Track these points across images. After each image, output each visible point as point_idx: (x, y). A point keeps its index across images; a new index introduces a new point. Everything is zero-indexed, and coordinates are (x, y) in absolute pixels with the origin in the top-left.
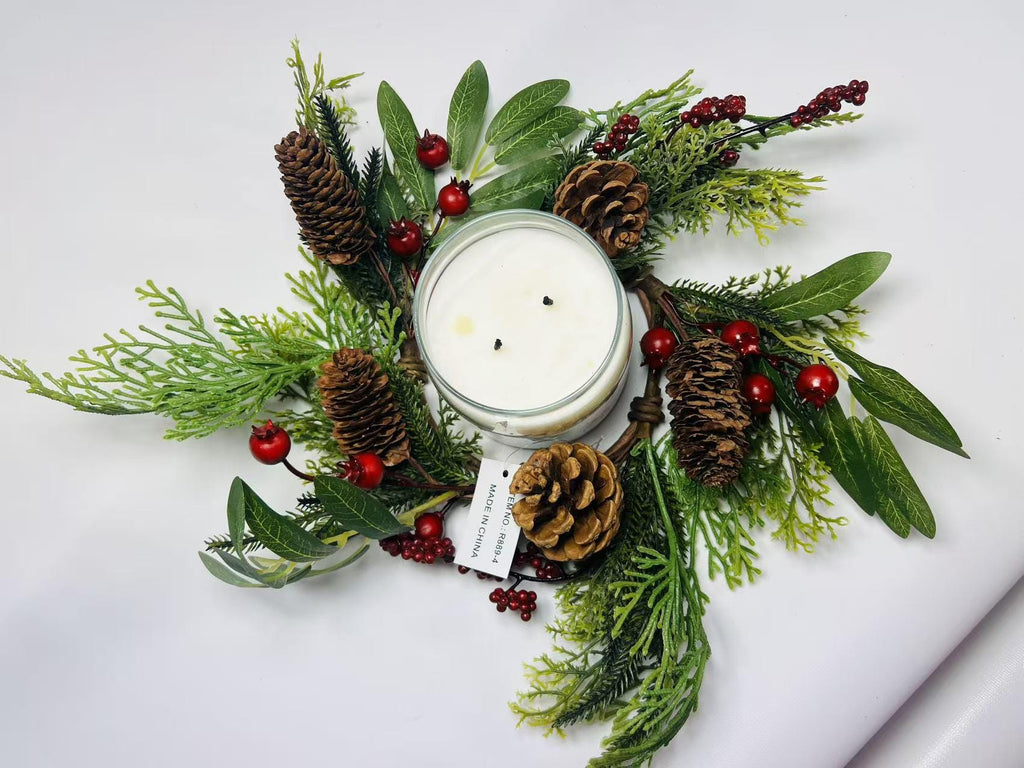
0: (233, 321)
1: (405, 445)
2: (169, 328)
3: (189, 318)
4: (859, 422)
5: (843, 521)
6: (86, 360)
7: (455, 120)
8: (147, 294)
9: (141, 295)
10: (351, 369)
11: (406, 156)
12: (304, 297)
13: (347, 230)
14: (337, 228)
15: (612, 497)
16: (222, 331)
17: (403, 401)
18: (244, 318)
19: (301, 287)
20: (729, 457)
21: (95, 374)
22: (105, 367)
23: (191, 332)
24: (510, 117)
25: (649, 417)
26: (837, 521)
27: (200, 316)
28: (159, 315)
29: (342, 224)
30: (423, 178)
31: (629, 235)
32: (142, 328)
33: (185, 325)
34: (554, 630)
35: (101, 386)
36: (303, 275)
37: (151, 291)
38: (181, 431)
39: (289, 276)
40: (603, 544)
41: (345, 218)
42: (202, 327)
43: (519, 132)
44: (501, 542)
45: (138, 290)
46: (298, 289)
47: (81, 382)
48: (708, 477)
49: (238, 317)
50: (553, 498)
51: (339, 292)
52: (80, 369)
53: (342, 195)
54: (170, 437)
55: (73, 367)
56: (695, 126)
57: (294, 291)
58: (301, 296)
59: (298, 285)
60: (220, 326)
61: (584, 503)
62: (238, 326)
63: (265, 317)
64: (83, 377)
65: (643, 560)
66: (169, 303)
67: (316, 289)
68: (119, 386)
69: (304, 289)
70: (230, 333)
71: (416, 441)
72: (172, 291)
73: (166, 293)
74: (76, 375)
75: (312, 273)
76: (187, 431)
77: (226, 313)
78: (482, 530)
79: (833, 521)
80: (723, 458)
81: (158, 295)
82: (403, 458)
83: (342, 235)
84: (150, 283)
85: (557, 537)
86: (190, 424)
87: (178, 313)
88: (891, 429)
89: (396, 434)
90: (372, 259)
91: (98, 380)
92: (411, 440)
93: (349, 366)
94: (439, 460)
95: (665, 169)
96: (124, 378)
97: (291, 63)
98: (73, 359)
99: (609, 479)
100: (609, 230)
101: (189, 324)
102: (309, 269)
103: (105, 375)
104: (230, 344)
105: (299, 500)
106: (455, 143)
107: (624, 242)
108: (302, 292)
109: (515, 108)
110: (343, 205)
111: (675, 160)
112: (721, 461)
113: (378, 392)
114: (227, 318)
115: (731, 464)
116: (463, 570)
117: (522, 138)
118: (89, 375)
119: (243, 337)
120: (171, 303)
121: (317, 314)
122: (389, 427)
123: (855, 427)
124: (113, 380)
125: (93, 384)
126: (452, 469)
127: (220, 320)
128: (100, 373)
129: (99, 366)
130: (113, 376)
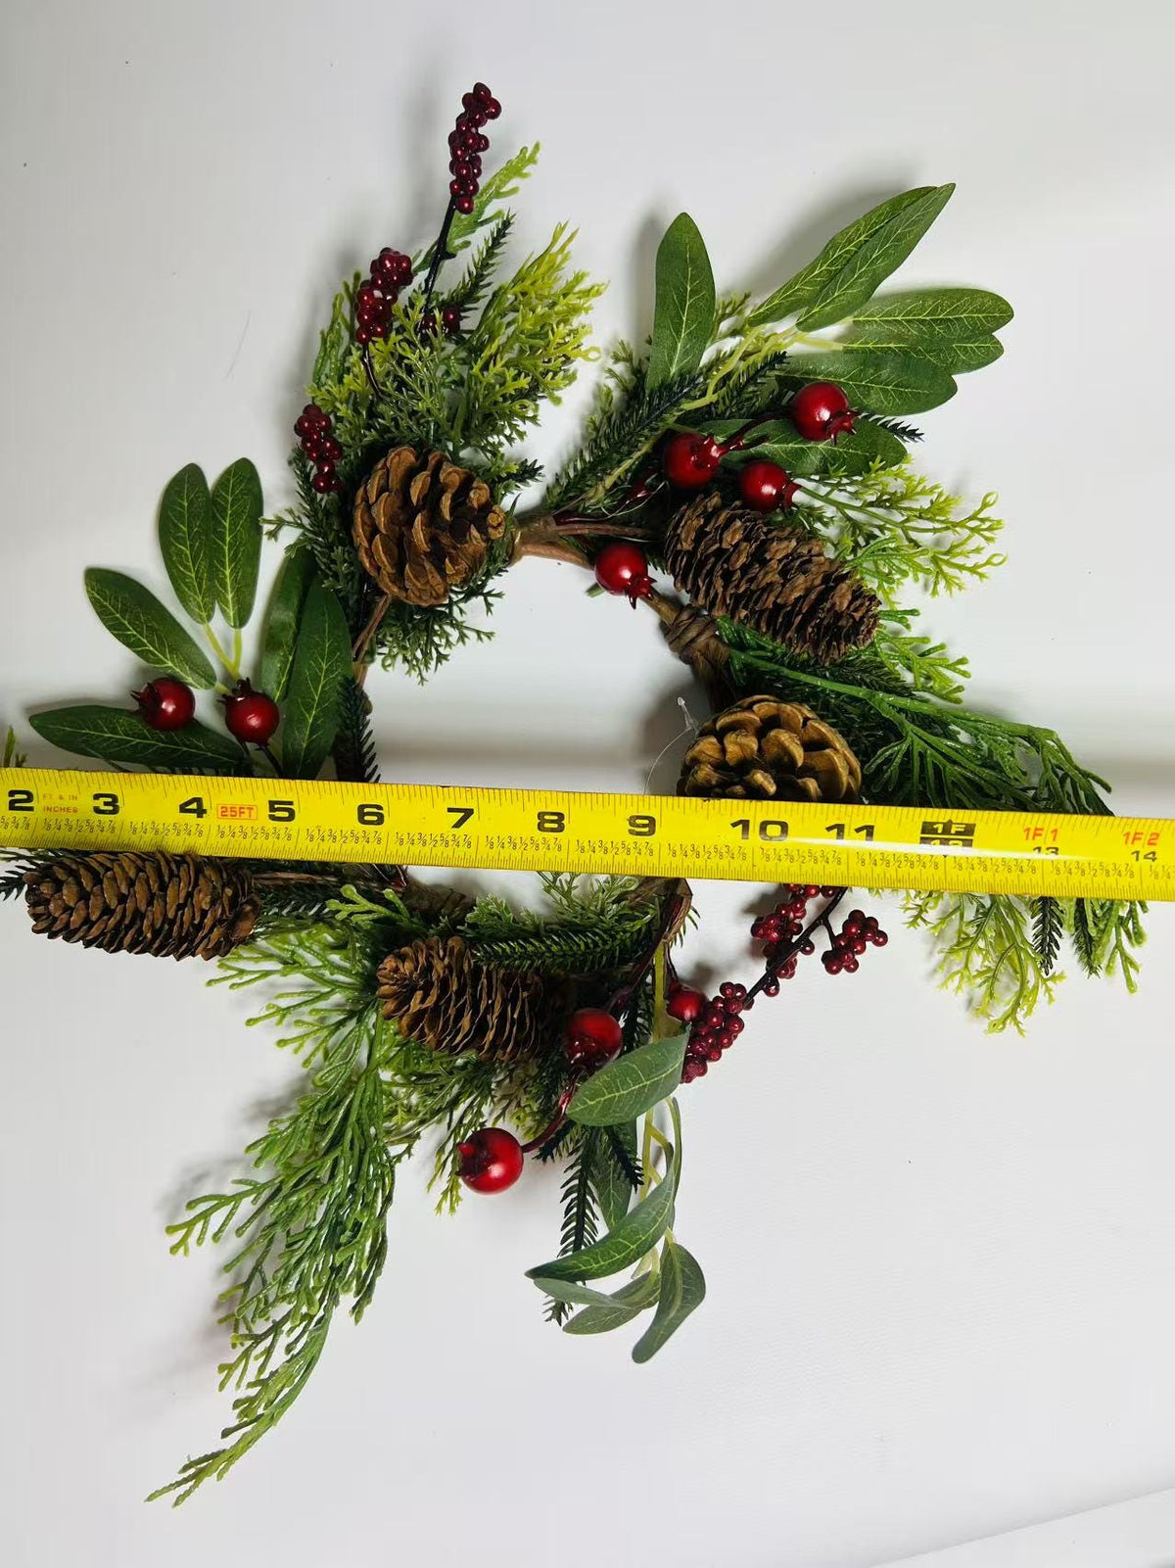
3: (237, 1199)
5: (990, 499)
6: (231, 1367)
8: (183, 1241)
9: (181, 1248)
21: (254, 1365)
22: (253, 1347)
24: (186, 567)
26: (985, 505)
27: (242, 1181)
28: (217, 1237)
35: (271, 1367)
37: (180, 1234)
43: (216, 570)
45: (173, 1250)
47: (254, 1392)
52: (238, 1385)
55: (232, 1391)
64: (251, 1385)
66: (205, 1215)
68: (283, 1340)
72: (192, 1204)
73: (190, 1215)
74: (245, 1392)
79: (981, 510)
81: (190, 1224)
84: (170, 1229)
87: (224, 1211)
91: (263, 1367)
96: (277, 1329)
98: (223, 1385)
101: (246, 1201)
103: (262, 1354)
109: (180, 553)
117: (228, 572)
118: (251, 1376)
120: (208, 1213)
124: (273, 1346)
125: (265, 1375)
128: (256, 1358)
129: (246, 1354)
130: (267, 1342)
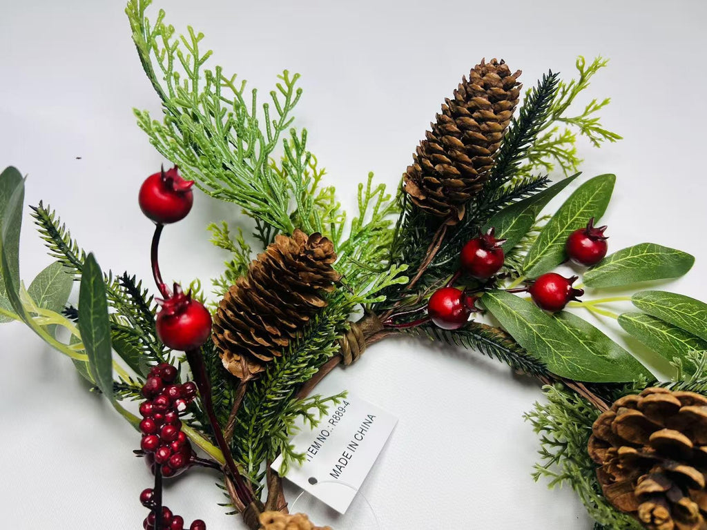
0: (300, 147)
1: (257, 369)
2: (266, 107)
3: (282, 115)
6: (195, 41)
8: (286, 79)
9: (283, 76)
10: (310, 257)
12: (360, 200)
13: (447, 175)
14: (441, 162)
16: (285, 141)
17: (306, 339)
18: (308, 156)
19: (368, 192)
21: (186, 52)
22: (196, 57)
23: (272, 124)
27: (289, 122)
28: (273, 94)
29: (449, 164)
31: (666, 520)
32: (254, 91)
33: (274, 116)
35: (177, 62)
37: (290, 79)
38: (153, 127)
41: (456, 161)
42: (281, 129)
45: (286, 72)
46: (364, 189)
47: (171, 43)
49: (306, 149)
52: (182, 37)
54: (138, 114)
55: (181, 31)
57: (360, 187)
58: (360, 195)
59: (369, 188)
60: (290, 138)
62: (299, 155)
63: (322, 173)
64: (177, 43)
66: (288, 96)
67: (377, 208)
69: (369, 197)
70: (287, 149)
71: (267, 379)
72: (299, 92)
73: (295, 89)
75: (389, 196)
76: (157, 134)
77: (304, 136)
81: (290, 87)
82: (240, 376)
83: (438, 175)
84: (297, 76)
86: (169, 139)
87: (283, 106)
89: (261, 350)
91: (180, 56)
92: (264, 374)
93: (312, 253)
94: (256, 420)
96: (194, 77)
98: (190, 30)
101: (278, 118)
103: (188, 61)
104: (277, 156)
105: (126, 275)
108: (364, 196)
113: (301, 302)
114: (300, 140)
118: (181, 47)
119: (290, 164)
120: (290, 92)
121: (353, 223)
122: (266, 336)
124: (187, 69)
125: (175, 54)
127: (294, 134)
128: (189, 56)
129: (195, 52)
130: (192, 68)
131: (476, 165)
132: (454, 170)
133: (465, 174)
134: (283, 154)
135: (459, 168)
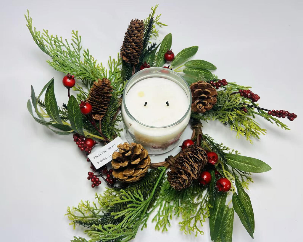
0: (88, 54)
1: (102, 116)
2: (72, 44)
3: (78, 46)
4: (228, 208)
5: (202, 233)
6: (47, 33)
7: (181, 54)
8: (74, 33)
9: (73, 33)
10: (105, 84)
11: (162, 53)
12: (110, 65)
13: (133, 53)
14: (130, 50)
15: (143, 169)
16: (83, 54)
17: (111, 105)
18: (91, 57)
19: (111, 62)
20: (183, 180)
21: (46, 38)
22: (49, 38)
23: (76, 50)
24: (195, 63)
25: (171, 162)
26: (200, 232)
27: (81, 47)
28: (72, 40)
29: (133, 50)
30: (162, 61)
31: (202, 106)
32: (66, 40)
33: (76, 47)
34: (97, 196)
35: (44, 41)
36: (114, 60)
37: (76, 33)
38: (52, 64)
39: (110, 57)
40: (130, 180)
41: (134, 49)
42: (80, 50)
43: (195, 68)
44: (104, 160)
45: (73, 31)
46: (110, 62)
47: (41, 36)
48: (173, 182)
49: (90, 55)
50: (127, 155)
51: (119, 71)
52: (43, 34)
53: (138, 43)
54: (48, 62)
55: (42, 32)
56: (241, 96)
57: (109, 61)
58: (109, 64)
59: (111, 61)
60: (84, 53)
61: (134, 163)
62: (88, 57)
63: (96, 61)
64: (42, 36)
65: (137, 194)
66: (77, 39)
67: (114, 66)
68: (48, 45)
70: (85, 56)
71: (106, 118)
72: (80, 37)
73: (79, 36)
74: (41, 34)
75: (116, 62)
76: (54, 65)
77: (88, 51)
78: (102, 153)
79: (199, 231)
80: (181, 180)
81: (77, 36)
82: (99, 119)
83: (130, 53)
84: (77, 32)
85: (119, 167)
86: (56, 65)
87: (77, 43)
88: (236, 217)
89: (102, 111)
90: (133, 68)
91: (45, 39)
92: (104, 116)
93: (105, 83)
94: (107, 128)
95: (225, 101)
96: (51, 44)
97: (152, 9)
98: (44, 30)
99: (146, 163)
100: (198, 101)
101: (77, 47)
102: (117, 60)
103: (47, 40)
104: (82, 59)
105: (64, 104)
106: (176, 59)
107: (200, 107)
108: (110, 64)
109: (198, 62)
110: (137, 46)
111: (229, 101)
112: (180, 180)
113: (107, 96)
114: (87, 52)
115: (182, 183)
116: (88, 160)
117: (194, 70)
118: (44, 37)
119: (87, 60)
120: (78, 39)
121: (109, 72)
122: (102, 107)
123: (226, 209)
124: (48, 42)
125: (43, 39)
126: (108, 133)
127: (85, 51)
128: (47, 39)
129: (48, 36)
130: (49, 42)
131: (139, 48)
132: (134, 51)
133: (137, 51)
134: (84, 58)
135: (135, 50)
